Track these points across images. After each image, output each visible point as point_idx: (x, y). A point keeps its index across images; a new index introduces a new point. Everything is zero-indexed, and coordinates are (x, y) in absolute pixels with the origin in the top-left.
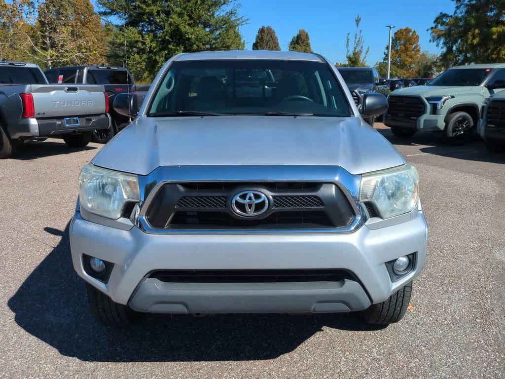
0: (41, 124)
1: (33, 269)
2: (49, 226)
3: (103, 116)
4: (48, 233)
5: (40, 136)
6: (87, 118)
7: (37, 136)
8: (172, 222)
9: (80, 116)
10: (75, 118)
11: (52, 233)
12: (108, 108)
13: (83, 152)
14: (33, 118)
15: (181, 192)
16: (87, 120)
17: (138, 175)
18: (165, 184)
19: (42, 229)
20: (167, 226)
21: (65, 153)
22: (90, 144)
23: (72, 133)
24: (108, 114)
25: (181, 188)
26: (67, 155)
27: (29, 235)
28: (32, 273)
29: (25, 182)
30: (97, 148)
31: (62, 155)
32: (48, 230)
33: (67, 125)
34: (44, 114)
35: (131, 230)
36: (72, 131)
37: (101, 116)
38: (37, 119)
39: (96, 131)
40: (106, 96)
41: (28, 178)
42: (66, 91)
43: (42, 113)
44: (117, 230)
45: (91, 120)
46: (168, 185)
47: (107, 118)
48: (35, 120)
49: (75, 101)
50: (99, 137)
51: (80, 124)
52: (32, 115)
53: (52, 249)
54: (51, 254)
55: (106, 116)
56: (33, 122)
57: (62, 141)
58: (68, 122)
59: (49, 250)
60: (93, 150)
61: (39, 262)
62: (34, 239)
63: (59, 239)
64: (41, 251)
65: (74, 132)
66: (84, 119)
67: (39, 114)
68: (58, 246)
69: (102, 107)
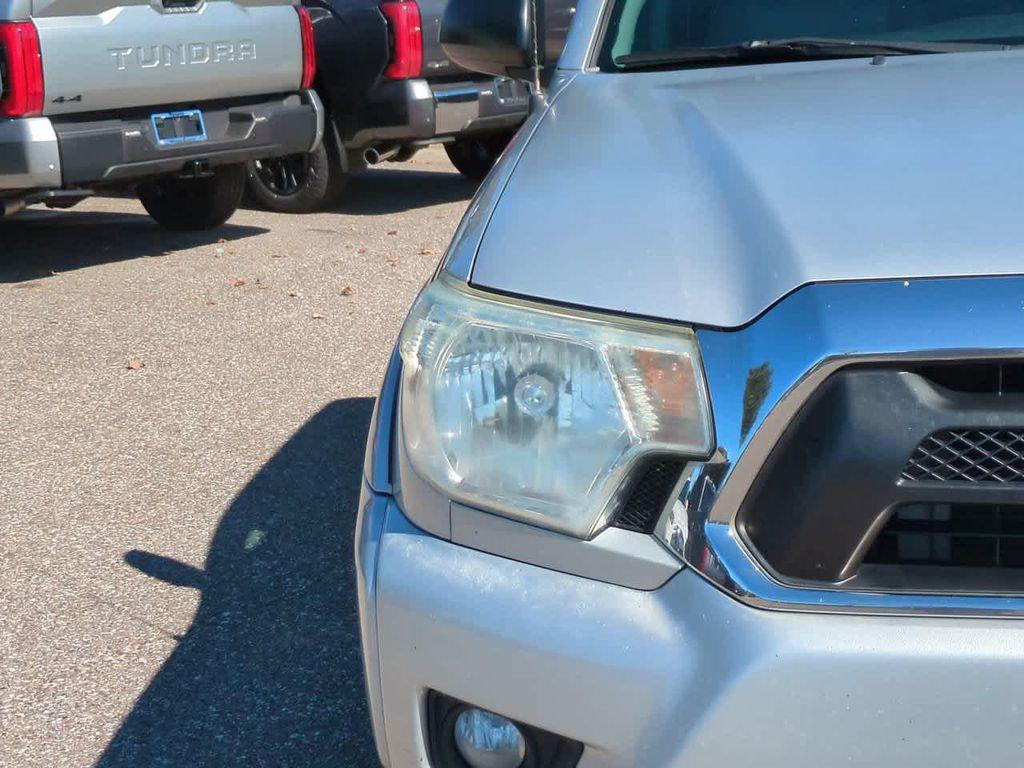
0: (65, 140)
1: (110, 730)
2: (141, 548)
3: (294, 102)
4: (142, 576)
5: (64, 187)
6: (233, 110)
7: (52, 189)
8: (871, 556)
9: (207, 106)
10: (191, 113)
11: (161, 576)
12: (311, 70)
13: (219, 248)
14: (42, 116)
15: (923, 408)
16: (234, 118)
17: (695, 326)
18: (842, 369)
19: (115, 559)
20: (850, 573)
21: (153, 254)
22: (240, 217)
23: (179, 172)
24: (313, 95)
25: (922, 390)
26: (162, 258)
27: (70, 583)
28: (111, 743)
29: (21, 368)
30: (265, 231)
31: (139, 261)
32: (141, 561)
33: (162, 142)
34: (79, 98)
35: (663, 587)
36: (179, 166)
37: (285, 102)
38: (55, 119)
39: (259, 165)
40: (302, 19)
41: (31, 352)
42: (155, 7)
43: (75, 95)
44: (593, 585)
45: (248, 118)
46: (853, 376)
47: (307, 107)
48: (46, 122)
49: (189, 46)
50: (273, 185)
51: (210, 135)
52: (36, 106)
53: (172, 644)
54: (169, 664)
55: (305, 100)
56: (40, 131)
57: (134, 207)
58: (165, 130)
59: (161, 649)
60: (252, 238)
61: (128, 700)
62: (96, 600)
63: (188, 600)
64: (127, 649)
65: (188, 166)
66: (224, 115)
67: (61, 100)
68: (191, 630)
69: (287, 64)
